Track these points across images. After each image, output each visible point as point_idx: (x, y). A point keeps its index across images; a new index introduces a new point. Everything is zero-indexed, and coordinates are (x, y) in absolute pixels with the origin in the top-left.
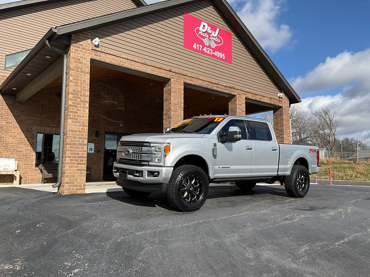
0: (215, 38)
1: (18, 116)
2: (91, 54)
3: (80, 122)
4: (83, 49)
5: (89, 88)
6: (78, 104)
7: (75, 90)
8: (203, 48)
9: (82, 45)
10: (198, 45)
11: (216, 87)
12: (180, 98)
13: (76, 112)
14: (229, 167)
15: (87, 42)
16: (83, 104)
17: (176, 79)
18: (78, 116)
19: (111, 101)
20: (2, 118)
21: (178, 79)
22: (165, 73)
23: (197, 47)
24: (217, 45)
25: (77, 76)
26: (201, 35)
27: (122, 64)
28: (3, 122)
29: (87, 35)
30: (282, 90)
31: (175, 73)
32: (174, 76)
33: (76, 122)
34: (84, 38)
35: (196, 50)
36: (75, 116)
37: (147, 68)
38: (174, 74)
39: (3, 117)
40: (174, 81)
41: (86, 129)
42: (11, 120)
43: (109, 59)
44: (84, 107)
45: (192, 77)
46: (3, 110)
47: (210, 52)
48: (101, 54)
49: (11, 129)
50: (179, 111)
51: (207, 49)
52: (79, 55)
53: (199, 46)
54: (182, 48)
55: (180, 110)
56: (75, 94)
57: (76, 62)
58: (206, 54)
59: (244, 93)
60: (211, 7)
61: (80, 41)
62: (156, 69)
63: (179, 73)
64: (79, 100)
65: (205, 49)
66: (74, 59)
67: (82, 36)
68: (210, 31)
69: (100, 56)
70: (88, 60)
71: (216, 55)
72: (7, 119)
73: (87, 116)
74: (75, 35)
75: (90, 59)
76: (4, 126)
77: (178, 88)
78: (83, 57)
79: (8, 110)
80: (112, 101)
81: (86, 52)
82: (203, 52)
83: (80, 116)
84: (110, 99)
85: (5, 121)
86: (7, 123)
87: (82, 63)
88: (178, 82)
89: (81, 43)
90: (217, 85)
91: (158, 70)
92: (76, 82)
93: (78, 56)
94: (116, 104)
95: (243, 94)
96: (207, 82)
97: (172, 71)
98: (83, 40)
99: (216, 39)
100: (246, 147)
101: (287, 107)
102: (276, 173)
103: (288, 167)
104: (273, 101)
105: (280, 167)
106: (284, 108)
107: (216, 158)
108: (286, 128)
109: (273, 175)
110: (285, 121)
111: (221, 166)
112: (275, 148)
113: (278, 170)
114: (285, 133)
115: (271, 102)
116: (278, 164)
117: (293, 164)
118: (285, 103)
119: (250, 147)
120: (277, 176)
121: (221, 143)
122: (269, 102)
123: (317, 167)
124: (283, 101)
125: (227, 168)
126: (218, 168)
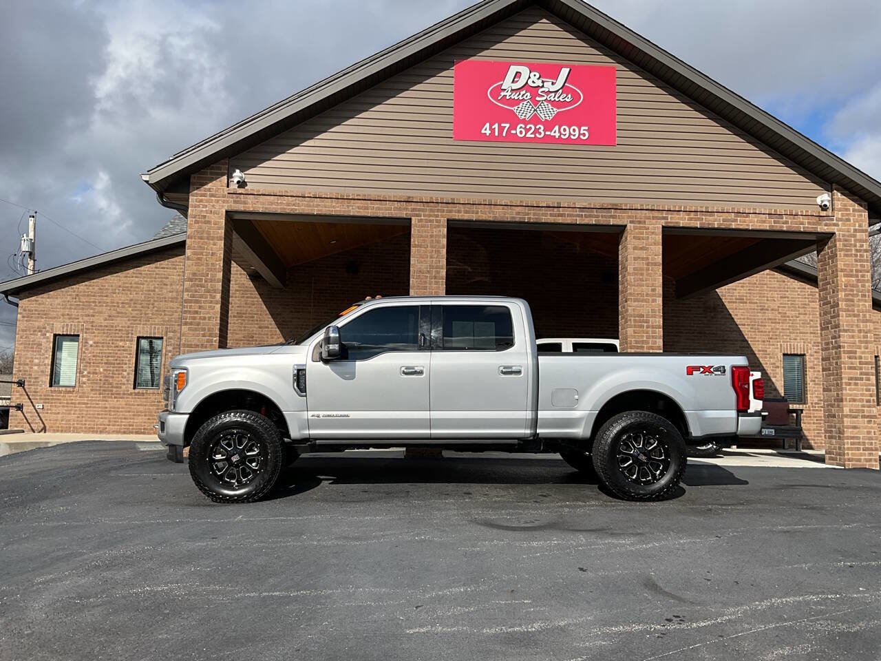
0: (553, 94)
1: (277, 314)
2: (227, 202)
3: (204, 330)
4: (212, 195)
5: (222, 265)
6: (201, 296)
7: (195, 273)
8: (513, 127)
9: (209, 190)
10: (496, 126)
11: (551, 215)
12: (436, 256)
13: (196, 312)
14: (347, 416)
15: (220, 181)
16: (210, 295)
17: (425, 216)
18: (200, 318)
19: (457, 265)
20: (252, 321)
21: (430, 216)
22: (396, 209)
23: (493, 130)
24: (558, 111)
25: (201, 247)
26: (508, 98)
27: (292, 209)
28: (255, 327)
29: (219, 168)
30: (834, 184)
31: (423, 202)
32: (419, 210)
33: (196, 330)
34: (214, 177)
35: (492, 138)
36: (194, 318)
37: (348, 206)
38: (420, 206)
39: (253, 317)
40: (420, 221)
41: (215, 341)
42: (266, 322)
43: (263, 204)
44: (211, 302)
45: (473, 204)
46: (253, 306)
47: (536, 131)
48: (246, 198)
49: (268, 338)
50: (434, 286)
51: (525, 128)
52: (204, 209)
53: (499, 126)
54: (451, 141)
55: (437, 283)
56: (196, 279)
57: (198, 223)
58: (525, 139)
59: (656, 214)
60: (544, 20)
61: (206, 184)
62: (371, 204)
63: (433, 202)
64: (203, 289)
65: (519, 131)
66: (195, 218)
67: (211, 174)
68: (536, 80)
69: (245, 203)
70: (222, 215)
71: (557, 135)
72: (261, 321)
73: (217, 317)
74: (196, 175)
75: (224, 211)
76: (255, 334)
77: (432, 236)
78: (211, 211)
79: (261, 304)
80: (460, 266)
81: (217, 201)
82: (512, 138)
83: (205, 318)
84: (454, 261)
85: (257, 324)
86: (260, 328)
87: (209, 222)
88: (431, 221)
89: (209, 186)
90: (556, 210)
91: (377, 205)
92: (199, 259)
93: (202, 211)
94: (470, 270)
95: (654, 218)
96: (518, 209)
97: (414, 200)
98: (212, 180)
99: (557, 96)
100: (403, 369)
101: (855, 230)
102: (528, 431)
103: (573, 417)
104: (786, 222)
105: (541, 414)
106: (844, 236)
107: (306, 396)
108: (853, 295)
109: (515, 436)
110: (846, 276)
111: (321, 413)
112: (514, 369)
113: (535, 423)
114: (848, 310)
115: (777, 227)
116: (536, 408)
117: (599, 409)
118: (848, 220)
119: (416, 368)
120: (532, 438)
121: (321, 363)
122: (766, 226)
123: (740, 418)
124: (838, 215)
125: (341, 416)
126: (312, 416)
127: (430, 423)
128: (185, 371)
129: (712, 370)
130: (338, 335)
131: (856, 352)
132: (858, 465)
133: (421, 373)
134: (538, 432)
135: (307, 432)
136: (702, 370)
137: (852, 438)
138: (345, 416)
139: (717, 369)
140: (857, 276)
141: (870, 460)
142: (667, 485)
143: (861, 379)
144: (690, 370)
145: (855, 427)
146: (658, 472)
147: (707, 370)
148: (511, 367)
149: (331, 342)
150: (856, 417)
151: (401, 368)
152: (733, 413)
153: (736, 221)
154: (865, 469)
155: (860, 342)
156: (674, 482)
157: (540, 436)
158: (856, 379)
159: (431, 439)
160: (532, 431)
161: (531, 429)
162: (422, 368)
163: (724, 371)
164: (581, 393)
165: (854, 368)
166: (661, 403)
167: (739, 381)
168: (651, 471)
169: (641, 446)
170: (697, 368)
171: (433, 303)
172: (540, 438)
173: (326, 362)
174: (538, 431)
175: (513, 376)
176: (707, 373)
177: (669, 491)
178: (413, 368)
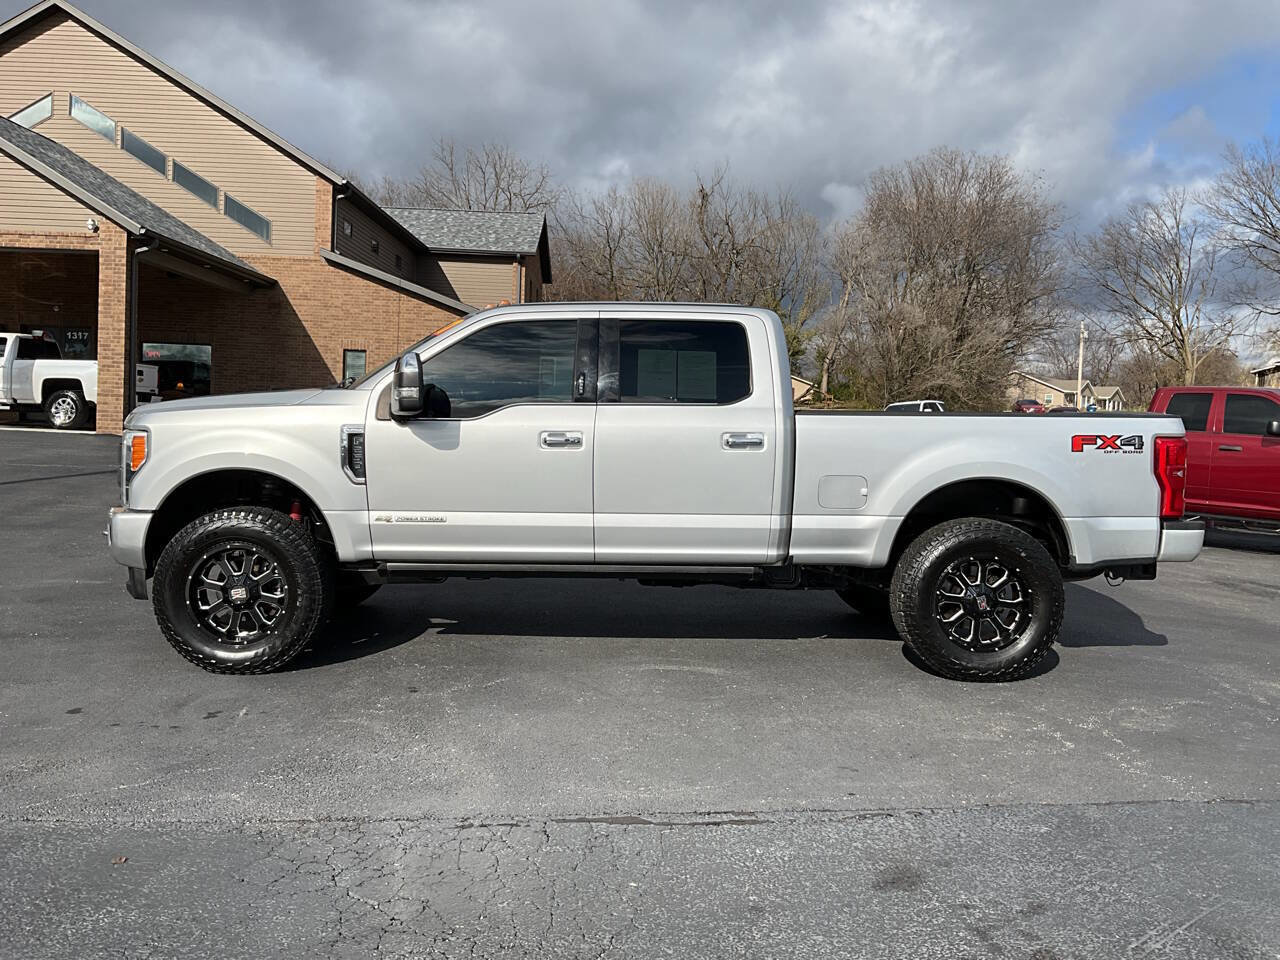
14: (442, 520)
100: (545, 435)
101: (116, 249)
102: (773, 552)
103: (859, 527)
104: (59, 242)
105: (799, 522)
106: (106, 253)
107: (365, 484)
108: (111, 301)
109: (749, 560)
110: (106, 285)
111: (394, 515)
112: (750, 438)
113: (786, 536)
114: (106, 313)
115: (52, 246)
116: (789, 510)
117: (906, 513)
118: (110, 240)
119: (569, 435)
120: (779, 564)
121: (393, 423)
122: (42, 245)
123: (1164, 531)
124: (102, 235)
125: (431, 520)
126: (377, 520)
127: (593, 536)
128: (145, 434)
129: (1118, 442)
130: (417, 370)
131: (110, 346)
132: (107, 432)
133: (577, 443)
134: (791, 554)
135: (368, 548)
136: (1100, 442)
137: (103, 411)
138: (437, 520)
139: (1128, 442)
140: (114, 285)
141: (115, 428)
142: (1028, 651)
143: (113, 367)
144: (1079, 443)
145: (105, 403)
146: (1012, 627)
147: (1109, 443)
148: (744, 435)
149: (405, 381)
150: (106, 395)
151: (540, 434)
152: (1154, 523)
153: (19, 241)
154: (111, 435)
155: (115, 338)
156: (1041, 643)
157: (794, 560)
158: (109, 366)
159: (594, 563)
160: (781, 552)
161: (778, 548)
162: (579, 435)
163: (1141, 445)
164: (874, 482)
165: (108, 358)
166: (1020, 502)
167: (1168, 463)
168: (999, 626)
169: (978, 583)
170: (1091, 440)
171: (604, 316)
172: (797, 566)
173: (402, 420)
174: (792, 552)
175: (747, 451)
176: (1109, 449)
177: (1031, 661)
178: (562, 434)
